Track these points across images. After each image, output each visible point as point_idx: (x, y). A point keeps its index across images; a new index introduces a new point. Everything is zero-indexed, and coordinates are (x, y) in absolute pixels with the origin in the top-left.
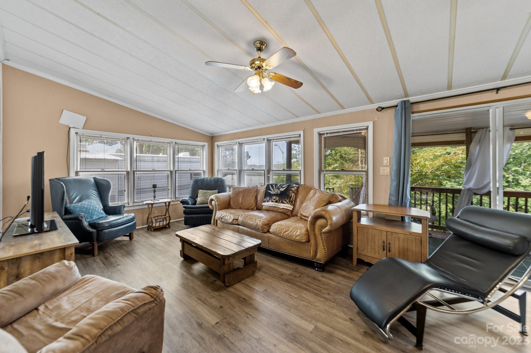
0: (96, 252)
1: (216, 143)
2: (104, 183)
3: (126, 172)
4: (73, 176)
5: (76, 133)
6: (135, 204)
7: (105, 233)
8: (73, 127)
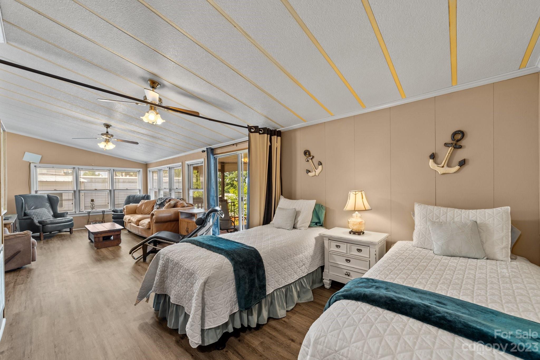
0: (42, 238)
1: (148, 169)
2: (55, 198)
3: (73, 191)
4: (33, 193)
5: (35, 166)
6: (80, 213)
7: (48, 227)
8: (33, 163)
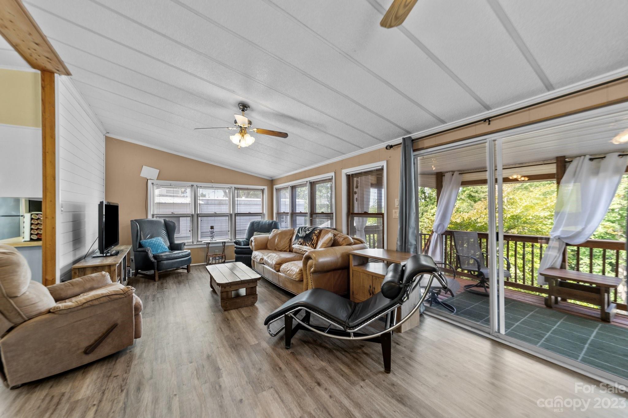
0: (157, 278)
1: (275, 187)
2: (172, 224)
3: (191, 215)
4: (150, 217)
5: (153, 184)
6: (198, 243)
7: (163, 263)
8: (150, 179)
